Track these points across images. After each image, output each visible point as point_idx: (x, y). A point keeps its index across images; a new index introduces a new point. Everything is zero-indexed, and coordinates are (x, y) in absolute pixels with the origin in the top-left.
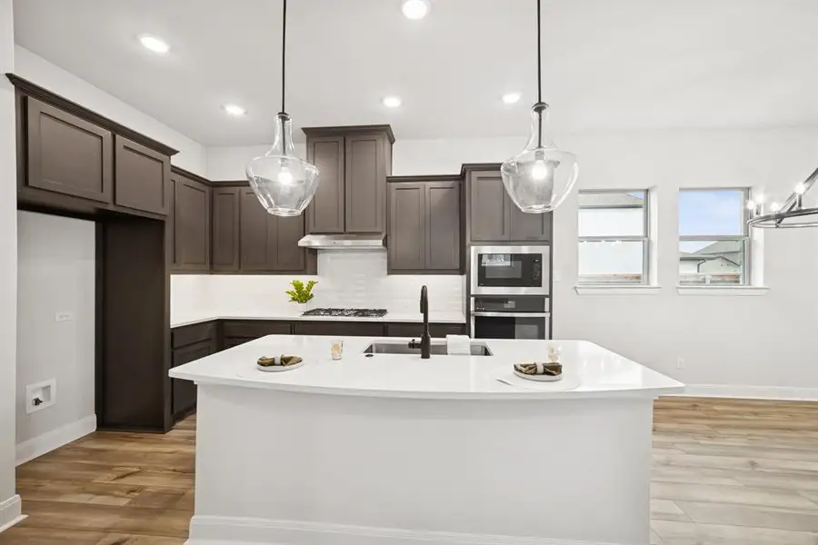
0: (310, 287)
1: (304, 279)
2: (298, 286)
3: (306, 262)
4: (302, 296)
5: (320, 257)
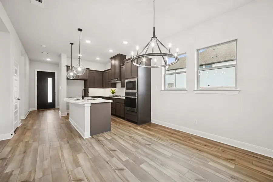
0: (114, 90)
2: (112, 91)
3: (114, 85)
5: (117, 84)
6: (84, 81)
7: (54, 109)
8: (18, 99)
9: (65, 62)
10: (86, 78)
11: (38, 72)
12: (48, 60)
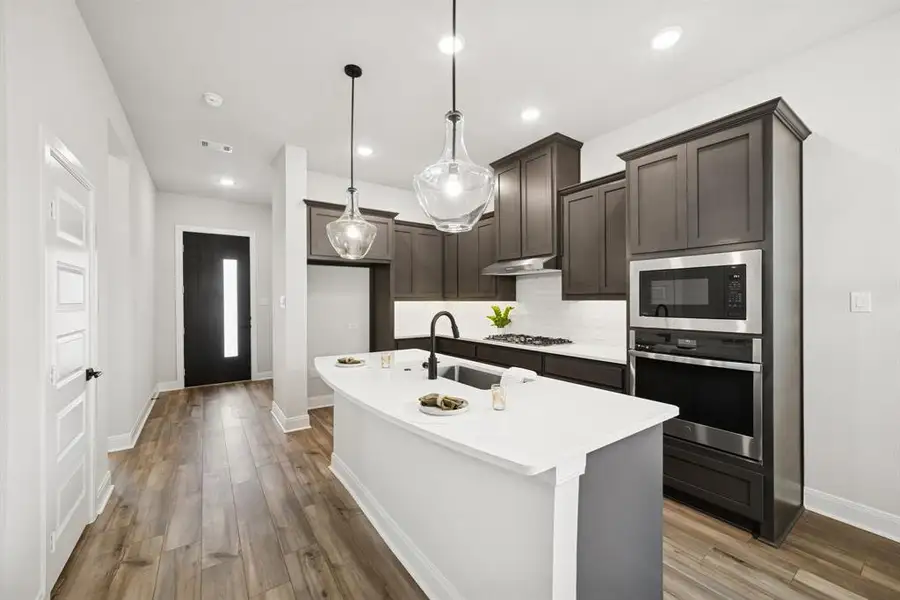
0: (507, 310)
1: (502, 305)
2: (498, 313)
3: (505, 288)
4: (501, 321)
5: (519, 283)
6: (368, 269)
7: (246, 384)
8: (90, 374)
9: (299, 186)
10: (382, 256)
11: (187, 236)
12: (227, 182)
